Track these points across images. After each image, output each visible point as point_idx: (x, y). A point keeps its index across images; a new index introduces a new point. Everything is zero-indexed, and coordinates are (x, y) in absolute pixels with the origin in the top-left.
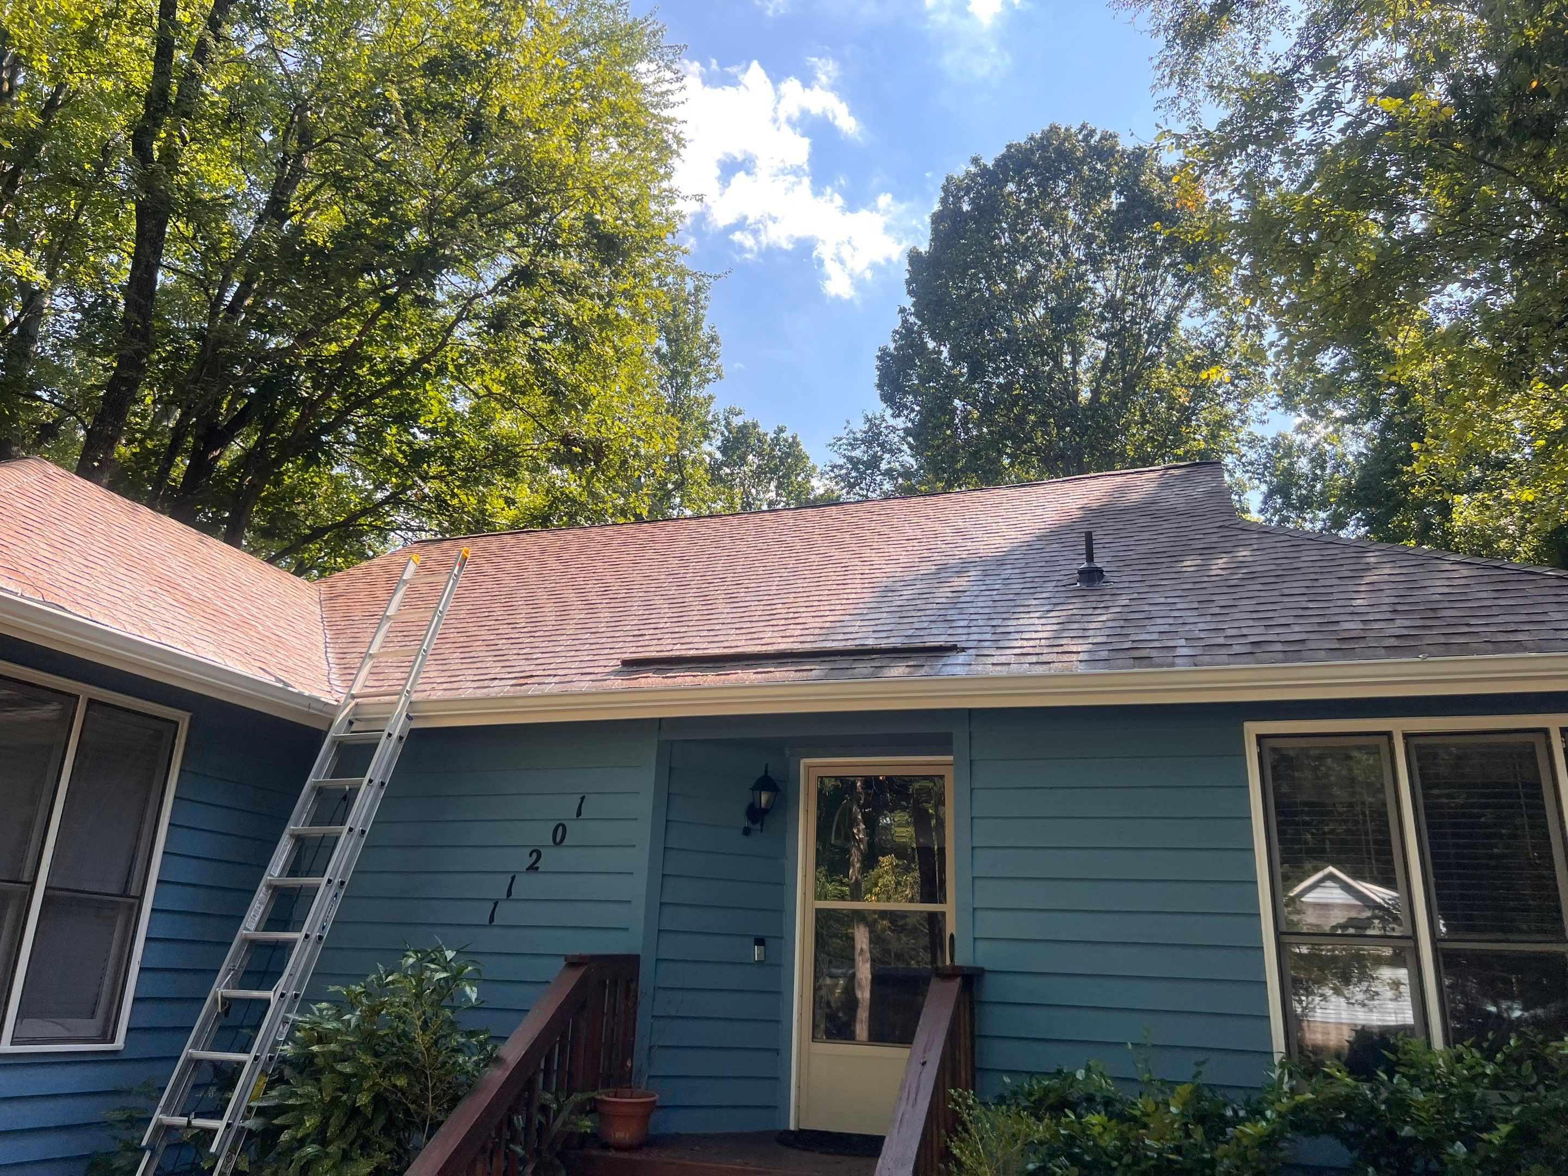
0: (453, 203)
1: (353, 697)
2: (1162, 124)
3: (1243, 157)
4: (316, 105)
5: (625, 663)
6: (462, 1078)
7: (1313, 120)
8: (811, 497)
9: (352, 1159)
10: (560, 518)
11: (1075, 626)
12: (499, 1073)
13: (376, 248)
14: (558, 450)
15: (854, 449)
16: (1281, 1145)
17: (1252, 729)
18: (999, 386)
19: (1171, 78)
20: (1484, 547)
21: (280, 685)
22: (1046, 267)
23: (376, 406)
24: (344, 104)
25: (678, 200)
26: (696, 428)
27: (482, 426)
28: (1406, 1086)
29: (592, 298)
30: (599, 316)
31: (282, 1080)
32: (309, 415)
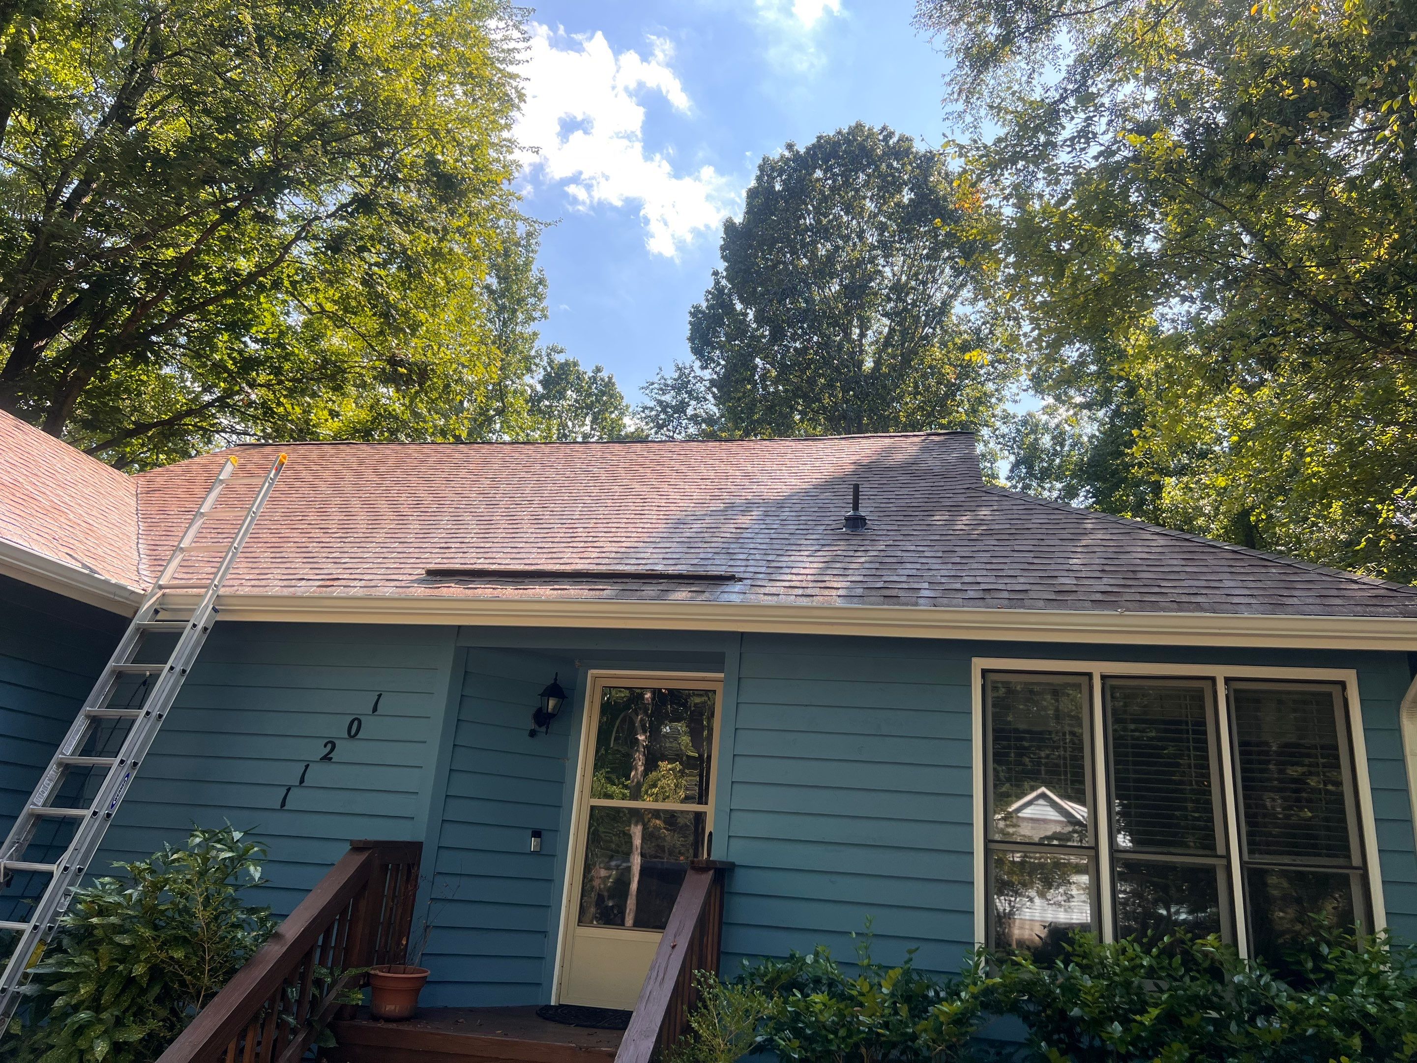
0: (299, 127)
1: (161, 587)
2: (949, 133)
3: (1014, 171)
4: (169, 19)
5: (430, 572)
6: (241, 952)
7: (1072, 145)
8: (623, 433)
9: (124, 1025)
10: (382, 433)
11: (838, 565)
12: (277, 948)
13: (219, 161)
14: (384, 369)
15: (664, 394)
16: (971, 1021)
17: (979, 664)
18: (796, 349)
19: (959, 94)
20: (1186, 523)
21: (87, 572)
22: (843, 248)
23: (209, 312)
24: (198, 22)
25: (516, 150)
26: (520, 361)
27: (312, 341)
28: (1078, 974)
29: (427, 231)
30: (433, 248)
31: (60, 949)
32: (141, 315)
